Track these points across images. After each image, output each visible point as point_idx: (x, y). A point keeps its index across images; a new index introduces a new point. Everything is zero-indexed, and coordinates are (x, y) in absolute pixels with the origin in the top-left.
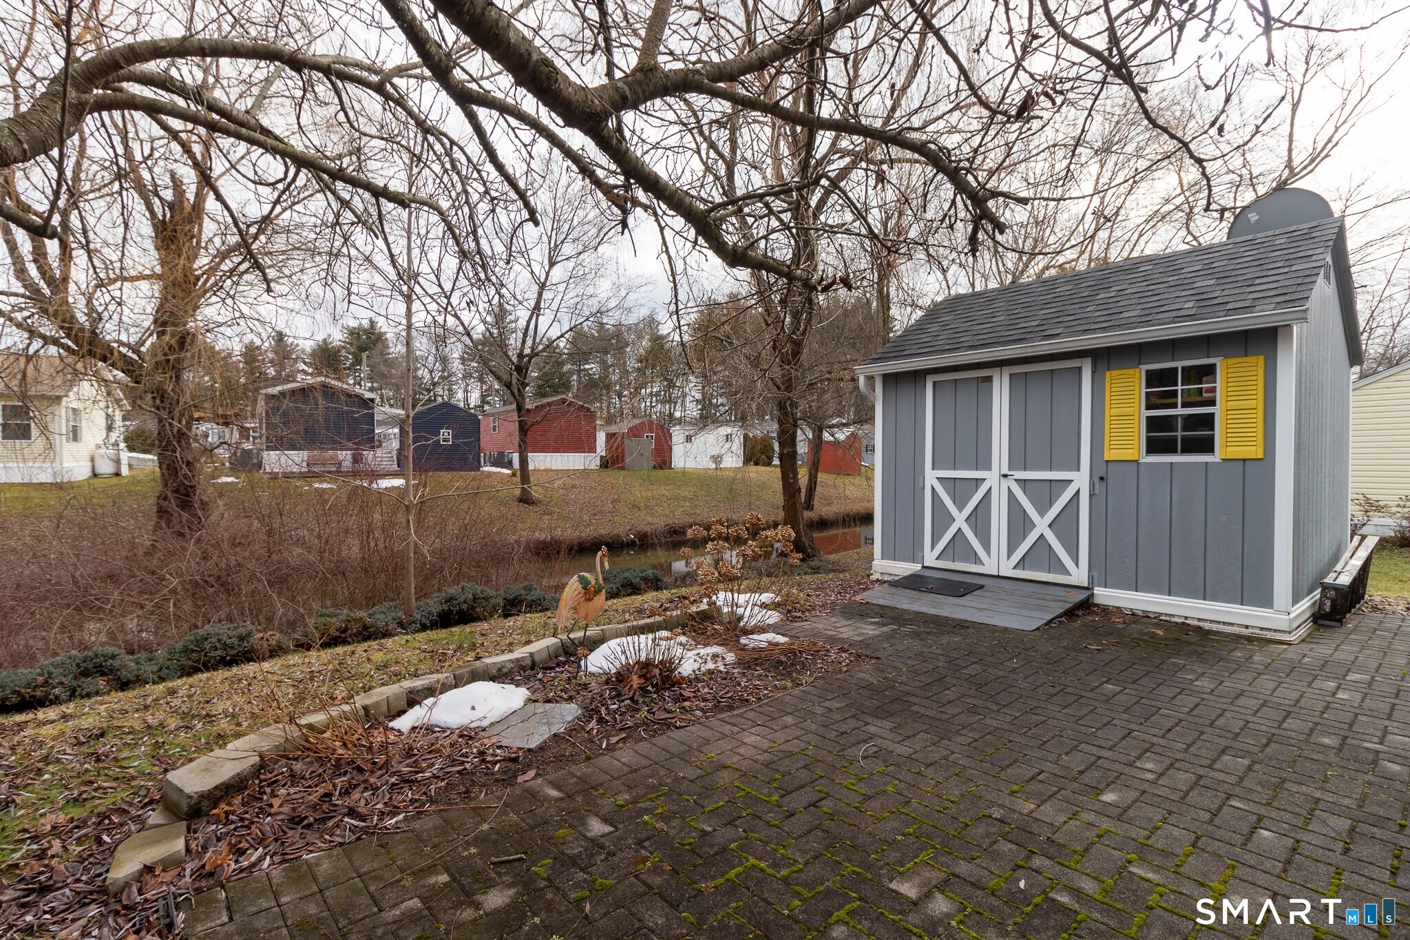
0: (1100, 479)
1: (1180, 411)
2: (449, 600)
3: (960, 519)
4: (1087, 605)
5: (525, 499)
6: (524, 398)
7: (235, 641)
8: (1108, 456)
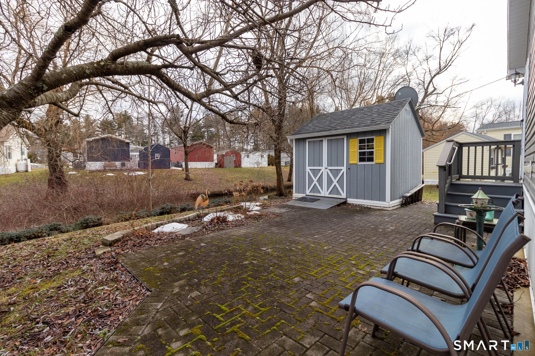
0: (348, 169)
1: (366, 150)
2: (163, 208)
3: (315, 180)
4: (345, 203)
5: (187, 179)
6: (186, 142)
7: (97, 220)
8: (351, 162)
